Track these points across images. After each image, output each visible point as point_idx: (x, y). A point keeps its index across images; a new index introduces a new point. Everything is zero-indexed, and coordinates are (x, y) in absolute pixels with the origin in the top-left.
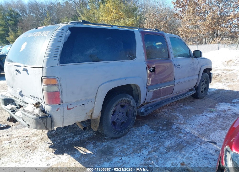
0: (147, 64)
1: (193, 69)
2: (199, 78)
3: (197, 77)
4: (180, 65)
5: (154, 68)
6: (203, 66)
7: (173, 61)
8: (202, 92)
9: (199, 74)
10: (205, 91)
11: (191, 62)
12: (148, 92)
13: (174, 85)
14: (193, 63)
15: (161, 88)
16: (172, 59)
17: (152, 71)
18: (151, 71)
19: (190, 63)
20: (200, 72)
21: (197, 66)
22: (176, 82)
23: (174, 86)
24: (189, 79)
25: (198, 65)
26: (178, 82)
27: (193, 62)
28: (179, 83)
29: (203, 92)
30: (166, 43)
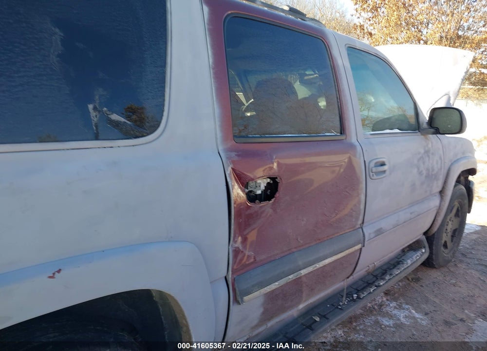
0: (233, 162)
1: (426, 177)
2: (443, 203)
3: (436, 201)
4: (383, 164)
5: (273, 179)
6: (455, 161)
7: (359, 148)
8: (445, 246)
9: (442, 193)
10: (452, 241)
11: (422, 151)
12: (234, 308)
13: (359, 246)
14: (427, 152)
15: (304, 272)
16: (354, 140)
17: (264, 192)
18: (259, 192)
19: (419, 153)
20: (445, 182)
21: (439, 162)
22: (368, 231)
23: (361, 249)
24: (411, 213)
25: (440, 158)
26: (376, 232)
27: (427, 149)
28: (379, 232)
29: (448, 247)
30: (334, 68)
